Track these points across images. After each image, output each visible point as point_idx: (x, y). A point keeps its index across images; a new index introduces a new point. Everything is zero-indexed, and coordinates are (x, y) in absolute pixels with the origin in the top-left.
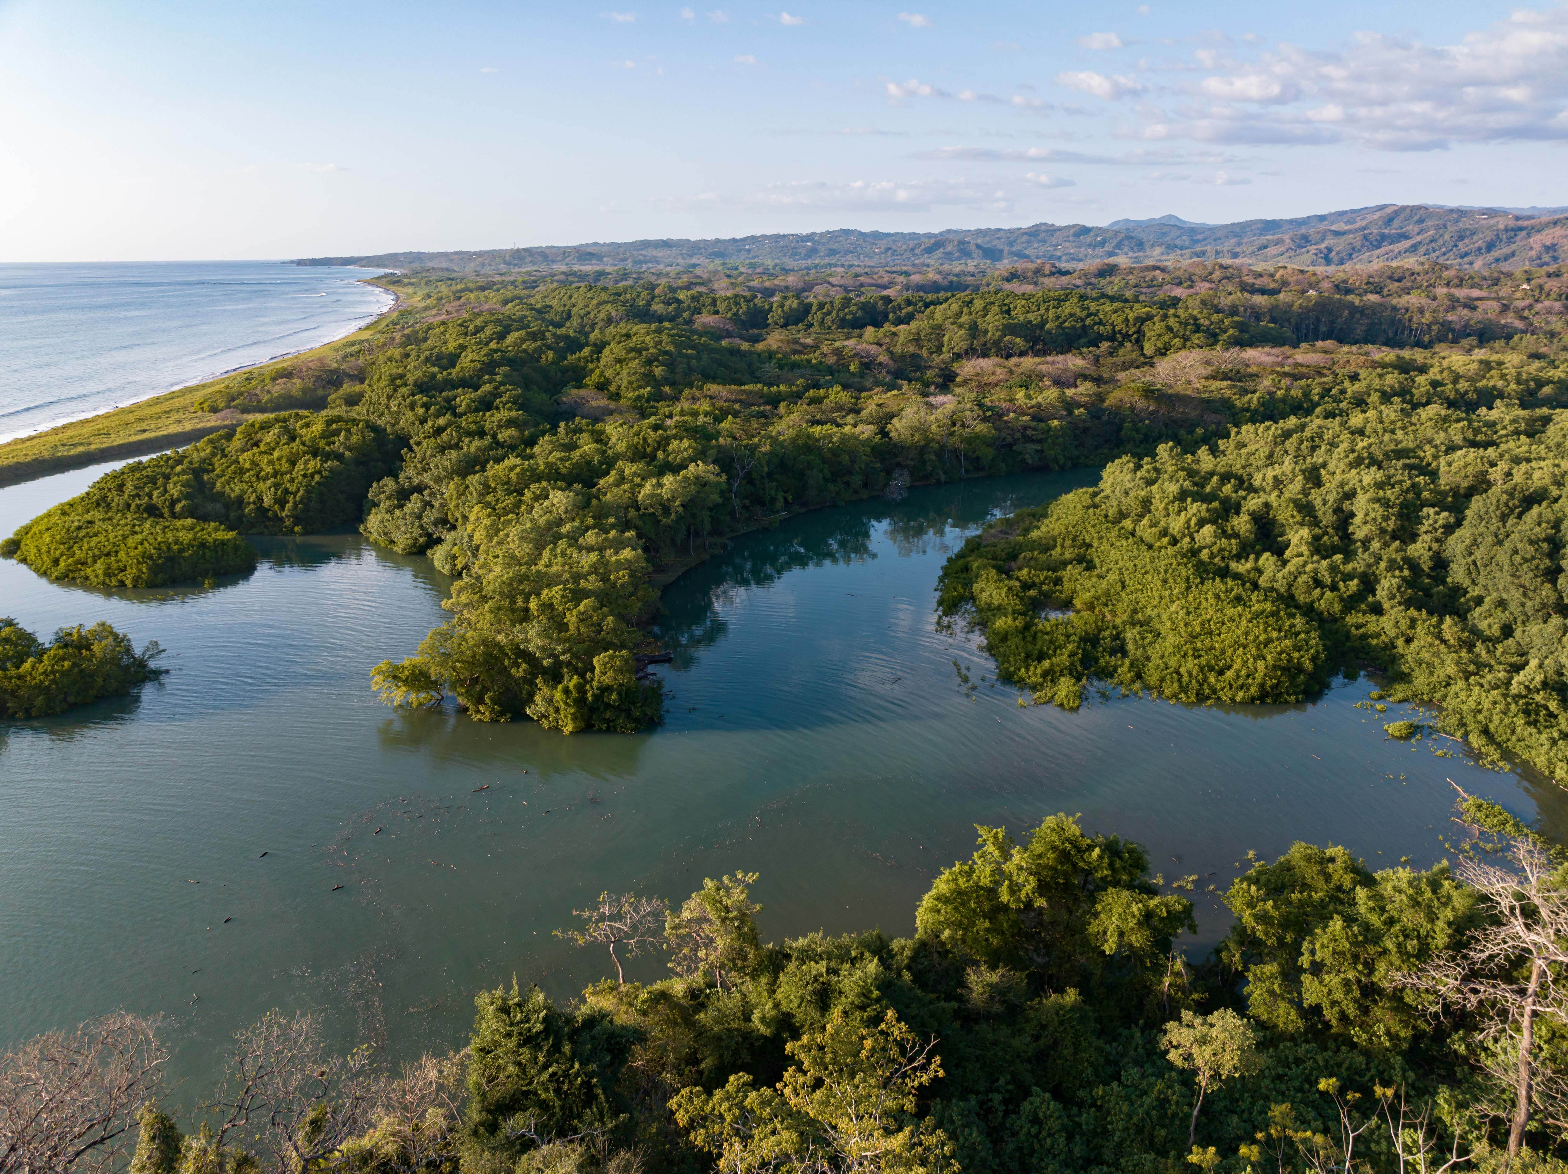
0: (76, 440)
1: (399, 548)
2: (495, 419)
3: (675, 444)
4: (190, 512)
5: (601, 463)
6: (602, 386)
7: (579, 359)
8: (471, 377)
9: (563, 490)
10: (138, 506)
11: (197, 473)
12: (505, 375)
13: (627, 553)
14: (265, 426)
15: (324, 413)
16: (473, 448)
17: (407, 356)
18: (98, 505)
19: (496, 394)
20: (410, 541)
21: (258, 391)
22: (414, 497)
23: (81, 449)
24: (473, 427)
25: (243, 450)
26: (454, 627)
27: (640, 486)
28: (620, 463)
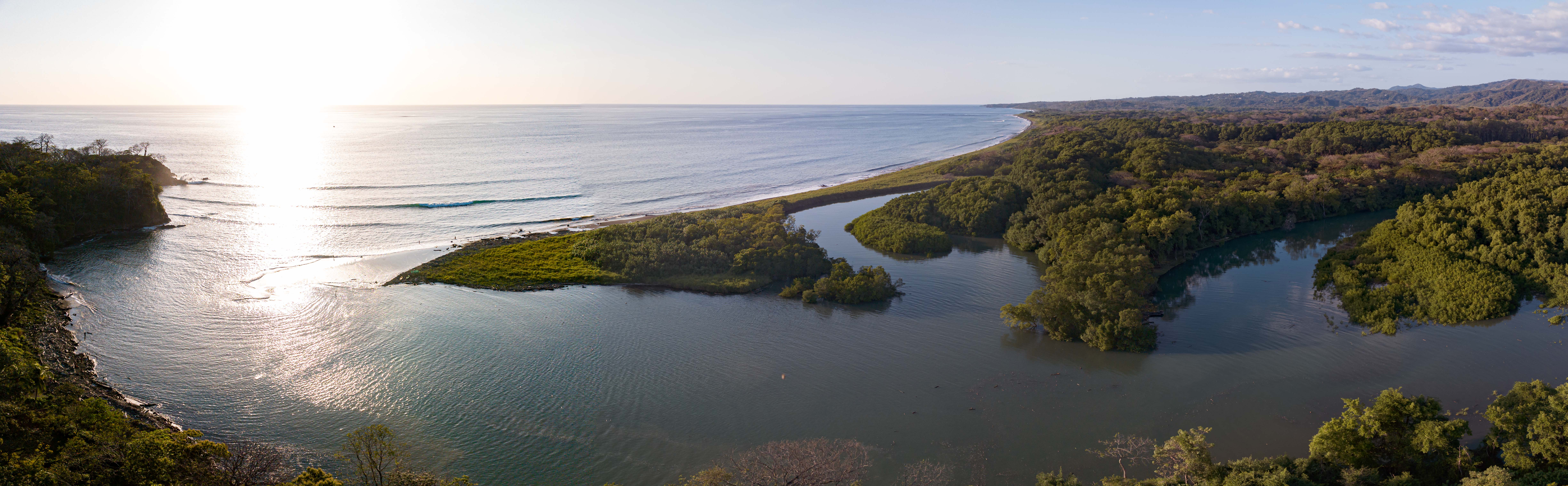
0: (883, 183)
1: (1021, 248)
2: (1075, 184)
3: (1168, 200)
4: (926, 221)
5: (1128, 210)
6: (1131, 170)
7: (1120, 156)
8: (1064, 163)
9: (1107, 223)
10: (904, 215)
11: (931, 202)
12: (1082, 163)
13: (1140, 257)
14: (964, 183)
15: (992, 178)
16: (1062, 199)
17: (1034, 151)
18: (887, 213)
19: (1076, 172)
20: (1027, 245)
21: (963, 166)
22: (1031, 222)
23: (884, 187)
24: (1063, 188)
25: (953, 193)
26: (1046, 290)
27: (1148, 222)
28: (1138, 210)
